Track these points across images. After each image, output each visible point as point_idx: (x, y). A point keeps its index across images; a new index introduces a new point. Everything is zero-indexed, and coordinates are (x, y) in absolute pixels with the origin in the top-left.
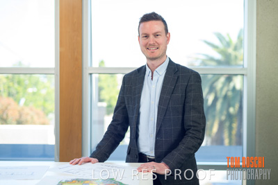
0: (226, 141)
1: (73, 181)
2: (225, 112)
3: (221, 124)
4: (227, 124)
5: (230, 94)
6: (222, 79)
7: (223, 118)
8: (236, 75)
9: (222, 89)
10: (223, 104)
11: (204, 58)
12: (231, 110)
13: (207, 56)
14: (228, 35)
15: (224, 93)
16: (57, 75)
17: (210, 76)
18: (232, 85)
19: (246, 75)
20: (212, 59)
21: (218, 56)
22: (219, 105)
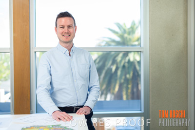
0: (125, 97)
1: (31, 127)
2: (123, 77)
3: (121, 86)
4: (125, 85)
5: (126, 65)
6: (121, 55)
7: (122, 81)
8: (131, 52)
9: (121, 61)
10: (122, 71)
11: (108, 40)
12: (128, 76)
13: (110, 39)
14: (124, 24)
15: (122, 64)
16: (11, 53)
17: (113, 53)
18: (127, 58)
19: (143, 52)
20: (114, 41)
21: (118, 39)
22: (119, 73)
